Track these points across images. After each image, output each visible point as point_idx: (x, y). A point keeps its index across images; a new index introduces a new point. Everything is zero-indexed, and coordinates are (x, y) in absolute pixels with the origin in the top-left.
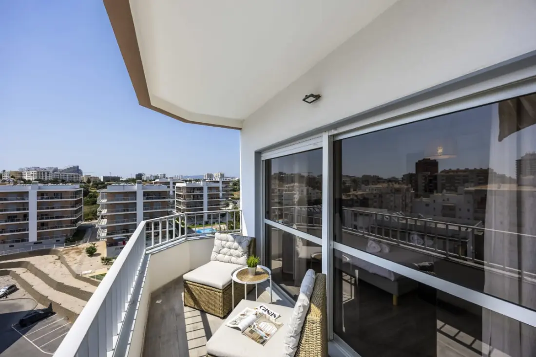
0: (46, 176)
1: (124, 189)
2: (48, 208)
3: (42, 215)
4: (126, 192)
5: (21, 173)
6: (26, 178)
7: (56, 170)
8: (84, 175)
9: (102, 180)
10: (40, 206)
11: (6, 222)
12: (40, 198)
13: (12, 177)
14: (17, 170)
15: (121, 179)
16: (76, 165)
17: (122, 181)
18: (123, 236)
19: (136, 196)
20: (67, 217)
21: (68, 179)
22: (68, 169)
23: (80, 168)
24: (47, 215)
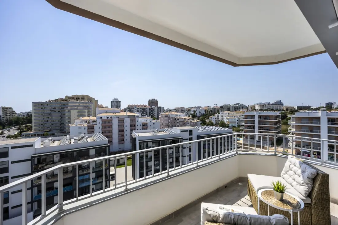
0: (264, 107)
1: (309, 115)
2: (263, 124)
3: (261, 128)
4: (311, 118)
5: (254, 106)
6: (256, 108)
7: (269, 104)
8: (284, 105)
9: (296, 109)
10: (260, 122)
11: (247, 129)
12: (259, 118)
13: (251, 108)
14: (253, 105)
15: (311, 108)
16: (279, 100)
17: (312, 109)
18: (308, 150)
19: (320, 121)
20: (272, 130)
21: (275, 108)
22: (275, 102)
23: (282, 102)
24: (262, 128)
